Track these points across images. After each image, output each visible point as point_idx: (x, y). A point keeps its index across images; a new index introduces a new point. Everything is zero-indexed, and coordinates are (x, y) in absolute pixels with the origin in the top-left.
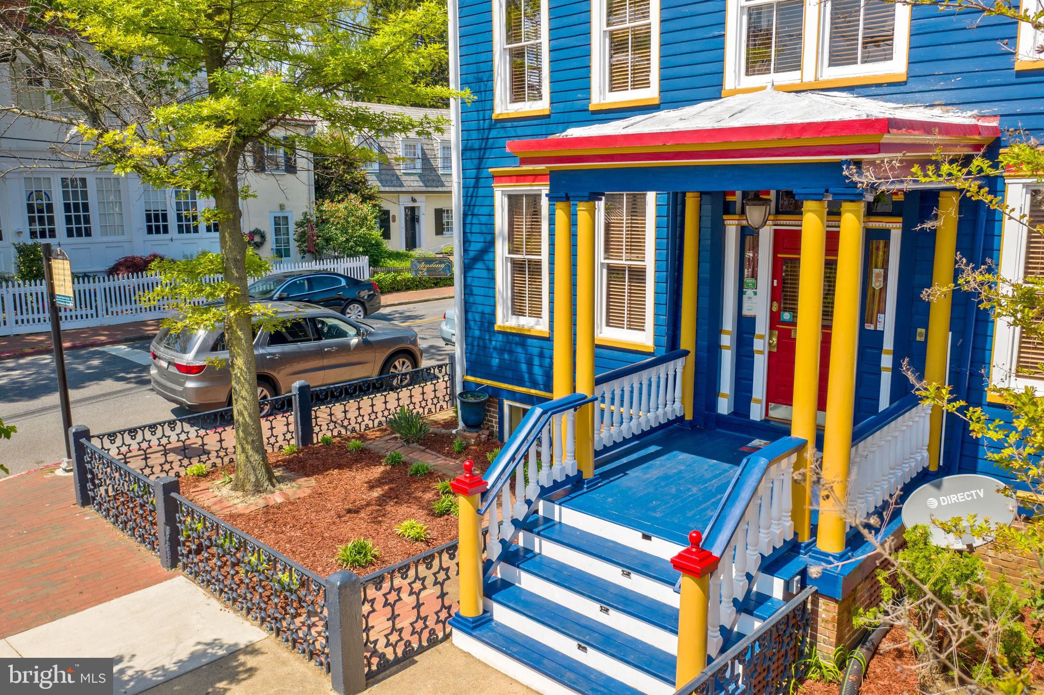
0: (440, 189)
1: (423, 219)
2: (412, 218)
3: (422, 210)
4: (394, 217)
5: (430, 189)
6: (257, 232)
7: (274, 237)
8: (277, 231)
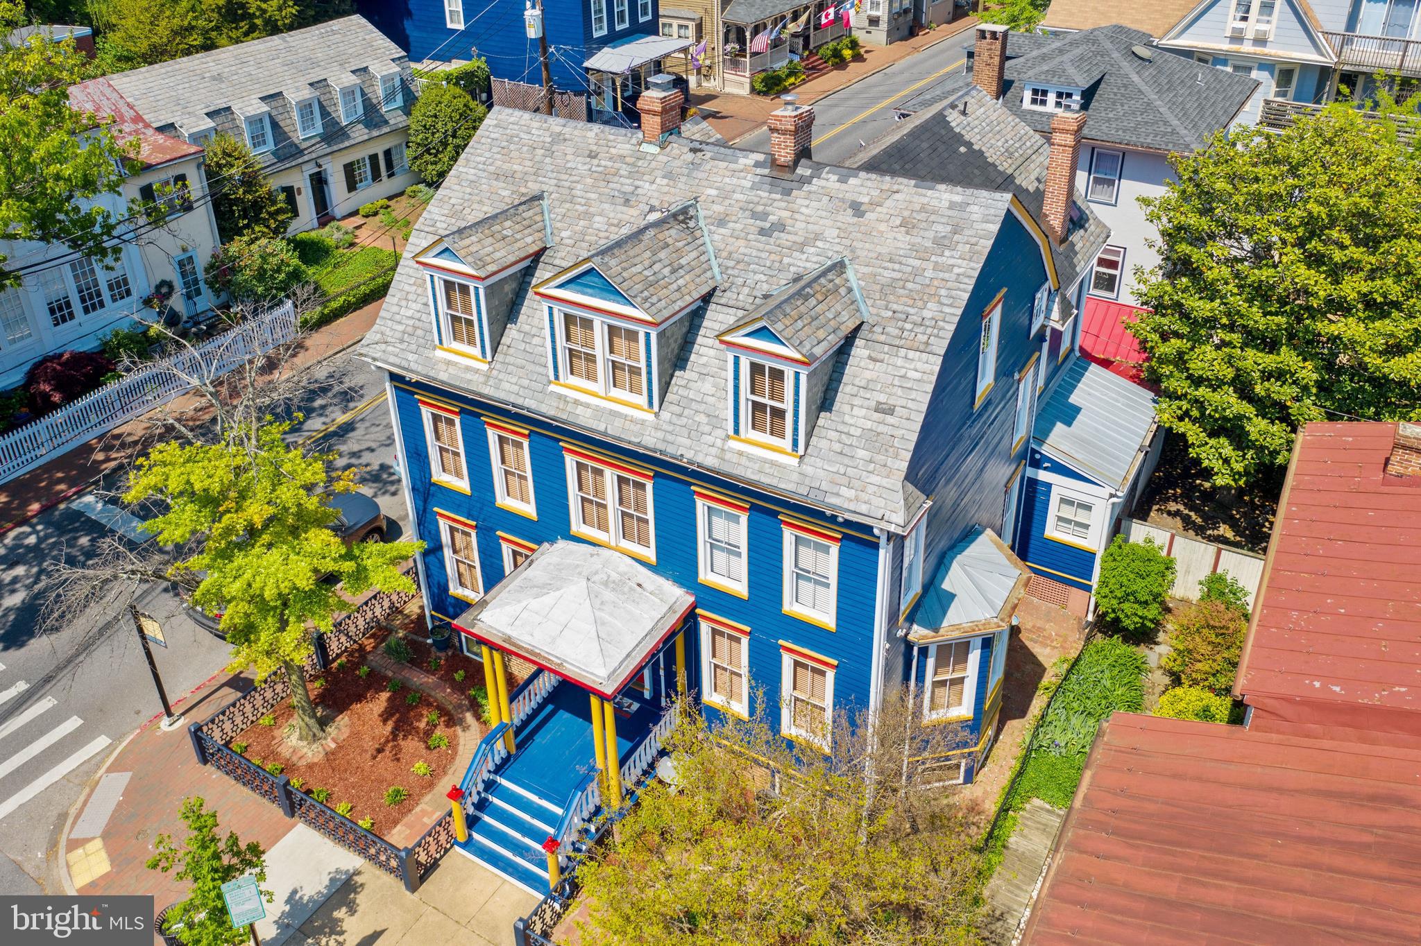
0: (347, 144)
1: (331, 180)
2: (319, 182)
3: (329, 172)
4: (299, 189)
5: (335, 148)
6: (163, 283)
7: (181, 281)
8: (184, 274)
